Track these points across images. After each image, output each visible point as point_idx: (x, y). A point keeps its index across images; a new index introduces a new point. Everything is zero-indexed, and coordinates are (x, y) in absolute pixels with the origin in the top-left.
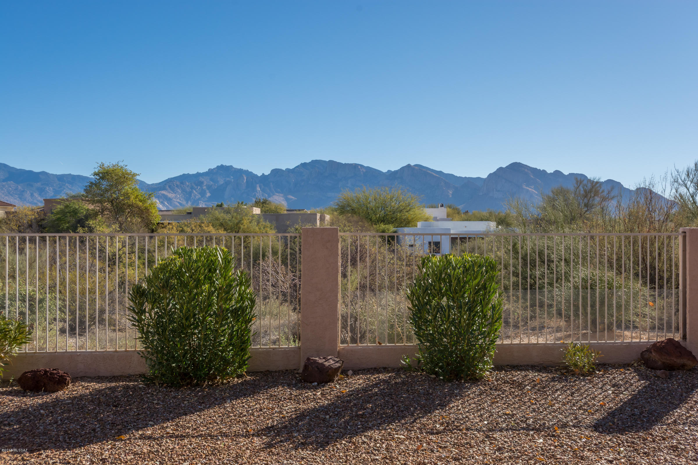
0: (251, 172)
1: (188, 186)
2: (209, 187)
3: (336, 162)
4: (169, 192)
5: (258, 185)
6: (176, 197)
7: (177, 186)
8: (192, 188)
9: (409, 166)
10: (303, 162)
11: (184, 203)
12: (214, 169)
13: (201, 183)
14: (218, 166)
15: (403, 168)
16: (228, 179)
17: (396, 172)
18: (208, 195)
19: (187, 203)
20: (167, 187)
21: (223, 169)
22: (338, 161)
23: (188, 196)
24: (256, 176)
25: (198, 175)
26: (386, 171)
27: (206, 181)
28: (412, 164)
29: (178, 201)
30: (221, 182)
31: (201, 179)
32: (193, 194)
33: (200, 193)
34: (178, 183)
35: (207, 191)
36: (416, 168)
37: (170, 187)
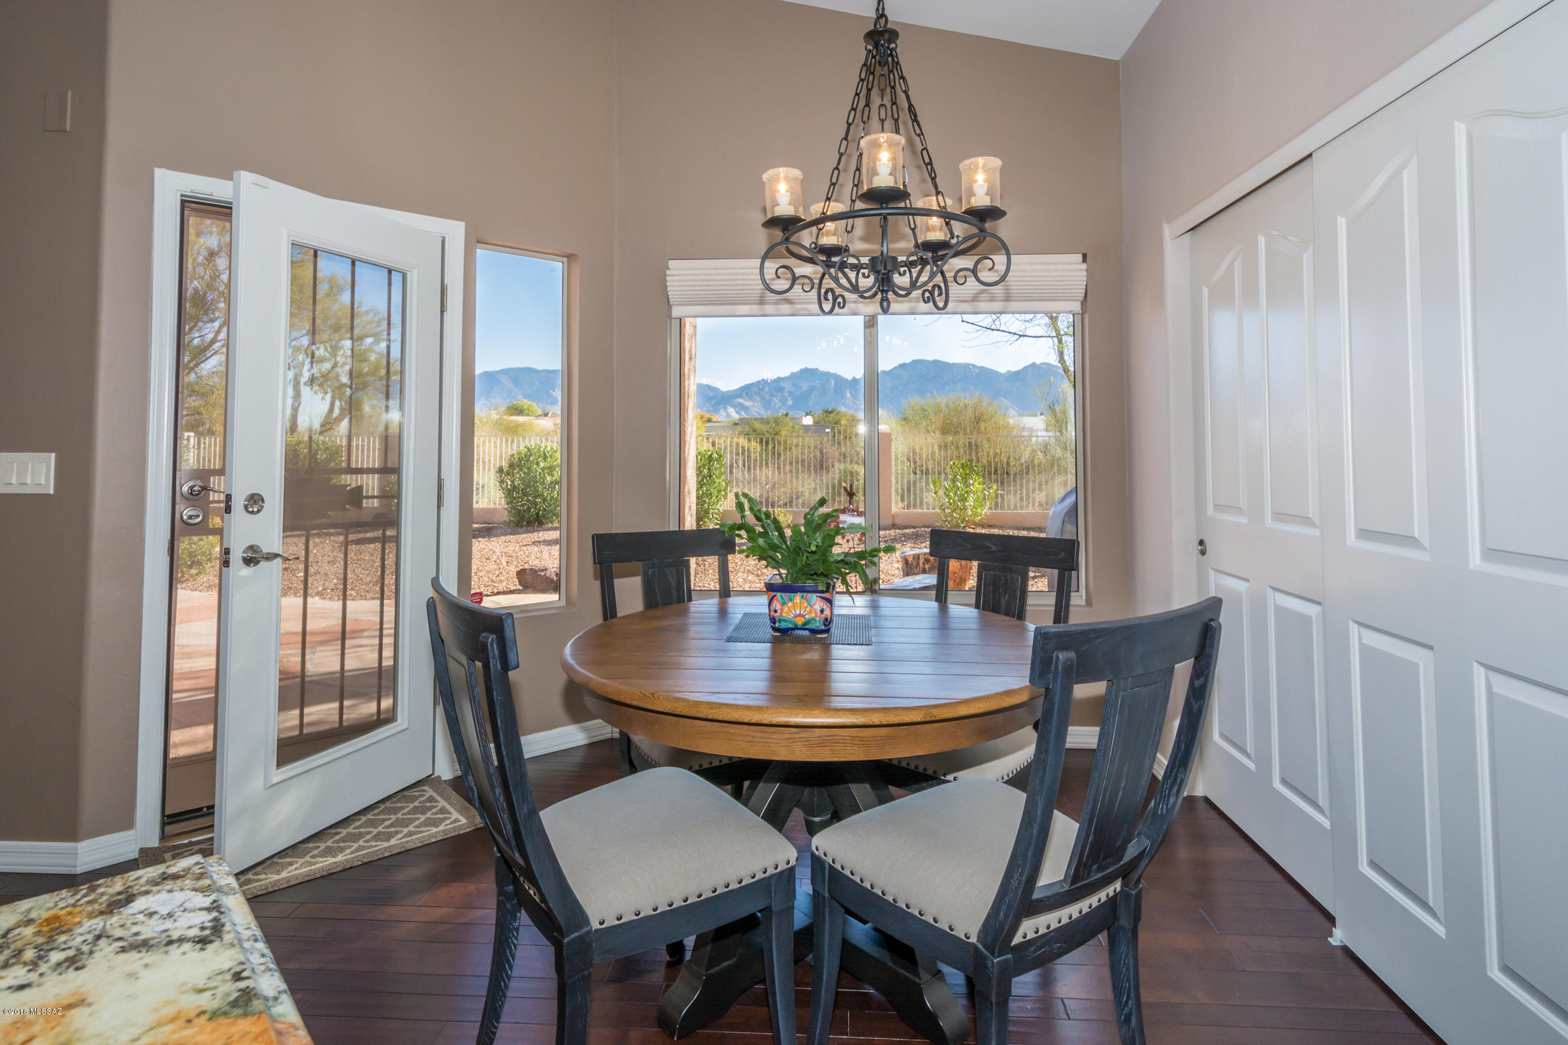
0: (840, 376)
1: (767, 393)
2: (791, 394)
3: (942, 362)
4: (746, 401)
5: (848, 391)
6: (754, 406)
7: (755, 393)
8: (772, 395)
9: (1034, 364)
10: (901, 363)
11: (763, 412)
12: (797, 372)
13: (781, 390)
14: (801, 370)
15: (1026, 368)
16: (813, 384)
17: (1017, 373)
18: (790, 402)
19: (766, 412)
20: (744, 394)
21: (808, 373)
22: (944, 361)
23: (767, 404)
24: (846, 380)
25: (779, 380)
26: (1005, 371)
27: (787, 386)
28: (1038, 362)
29: (756, 410)
30: (805, 387)
31: (782, 384)
32: (772, 402)
33: (781, 401)
34: (756, 390)
35: (789, 398)
36: (1043, 366)
37: (747, 394)
